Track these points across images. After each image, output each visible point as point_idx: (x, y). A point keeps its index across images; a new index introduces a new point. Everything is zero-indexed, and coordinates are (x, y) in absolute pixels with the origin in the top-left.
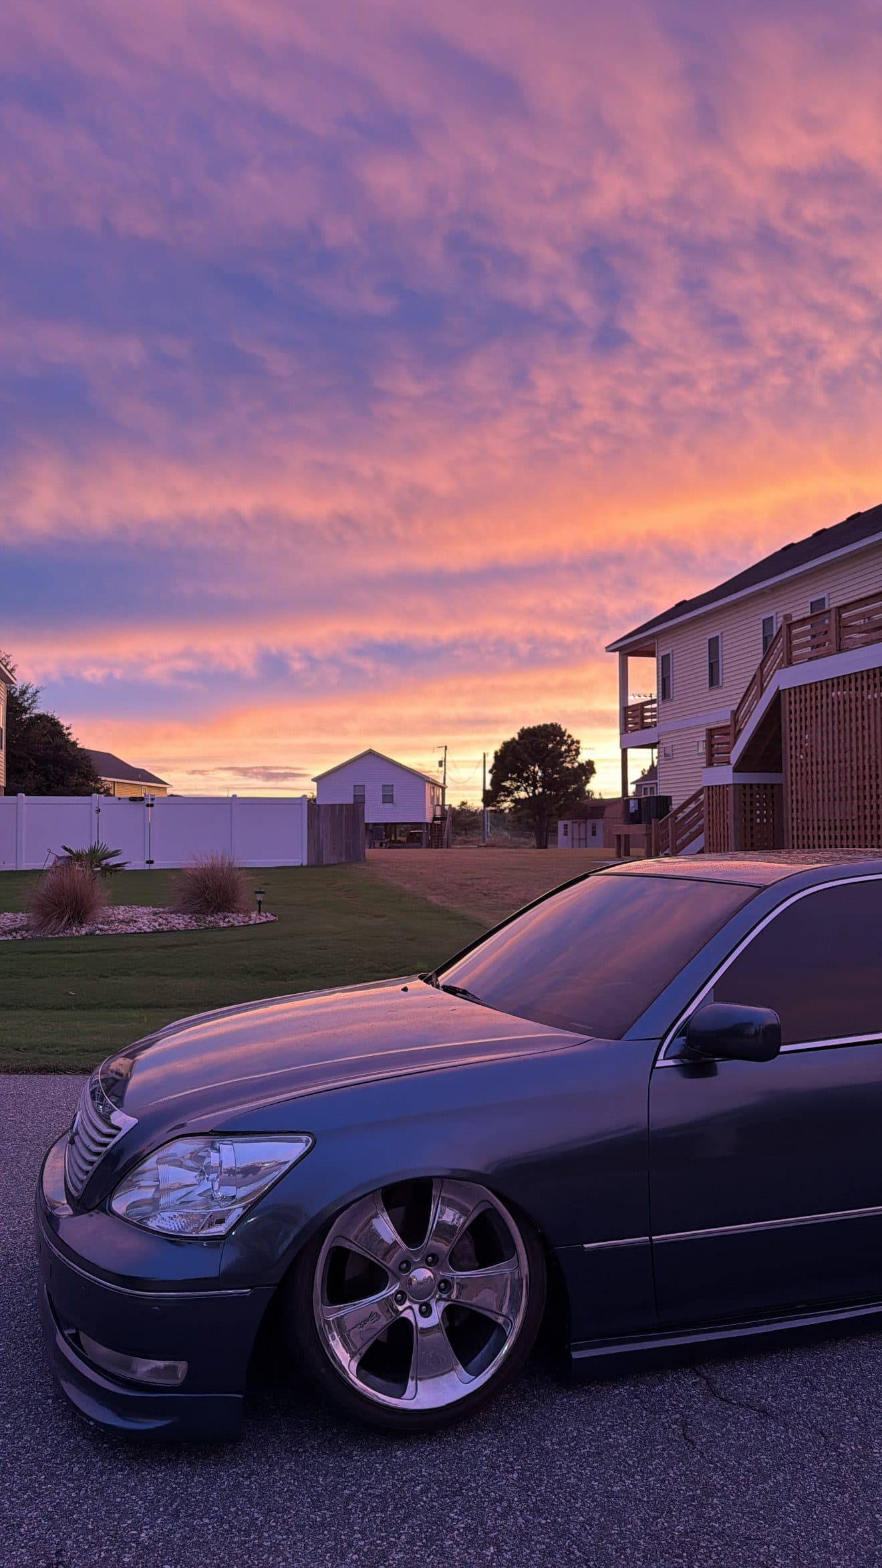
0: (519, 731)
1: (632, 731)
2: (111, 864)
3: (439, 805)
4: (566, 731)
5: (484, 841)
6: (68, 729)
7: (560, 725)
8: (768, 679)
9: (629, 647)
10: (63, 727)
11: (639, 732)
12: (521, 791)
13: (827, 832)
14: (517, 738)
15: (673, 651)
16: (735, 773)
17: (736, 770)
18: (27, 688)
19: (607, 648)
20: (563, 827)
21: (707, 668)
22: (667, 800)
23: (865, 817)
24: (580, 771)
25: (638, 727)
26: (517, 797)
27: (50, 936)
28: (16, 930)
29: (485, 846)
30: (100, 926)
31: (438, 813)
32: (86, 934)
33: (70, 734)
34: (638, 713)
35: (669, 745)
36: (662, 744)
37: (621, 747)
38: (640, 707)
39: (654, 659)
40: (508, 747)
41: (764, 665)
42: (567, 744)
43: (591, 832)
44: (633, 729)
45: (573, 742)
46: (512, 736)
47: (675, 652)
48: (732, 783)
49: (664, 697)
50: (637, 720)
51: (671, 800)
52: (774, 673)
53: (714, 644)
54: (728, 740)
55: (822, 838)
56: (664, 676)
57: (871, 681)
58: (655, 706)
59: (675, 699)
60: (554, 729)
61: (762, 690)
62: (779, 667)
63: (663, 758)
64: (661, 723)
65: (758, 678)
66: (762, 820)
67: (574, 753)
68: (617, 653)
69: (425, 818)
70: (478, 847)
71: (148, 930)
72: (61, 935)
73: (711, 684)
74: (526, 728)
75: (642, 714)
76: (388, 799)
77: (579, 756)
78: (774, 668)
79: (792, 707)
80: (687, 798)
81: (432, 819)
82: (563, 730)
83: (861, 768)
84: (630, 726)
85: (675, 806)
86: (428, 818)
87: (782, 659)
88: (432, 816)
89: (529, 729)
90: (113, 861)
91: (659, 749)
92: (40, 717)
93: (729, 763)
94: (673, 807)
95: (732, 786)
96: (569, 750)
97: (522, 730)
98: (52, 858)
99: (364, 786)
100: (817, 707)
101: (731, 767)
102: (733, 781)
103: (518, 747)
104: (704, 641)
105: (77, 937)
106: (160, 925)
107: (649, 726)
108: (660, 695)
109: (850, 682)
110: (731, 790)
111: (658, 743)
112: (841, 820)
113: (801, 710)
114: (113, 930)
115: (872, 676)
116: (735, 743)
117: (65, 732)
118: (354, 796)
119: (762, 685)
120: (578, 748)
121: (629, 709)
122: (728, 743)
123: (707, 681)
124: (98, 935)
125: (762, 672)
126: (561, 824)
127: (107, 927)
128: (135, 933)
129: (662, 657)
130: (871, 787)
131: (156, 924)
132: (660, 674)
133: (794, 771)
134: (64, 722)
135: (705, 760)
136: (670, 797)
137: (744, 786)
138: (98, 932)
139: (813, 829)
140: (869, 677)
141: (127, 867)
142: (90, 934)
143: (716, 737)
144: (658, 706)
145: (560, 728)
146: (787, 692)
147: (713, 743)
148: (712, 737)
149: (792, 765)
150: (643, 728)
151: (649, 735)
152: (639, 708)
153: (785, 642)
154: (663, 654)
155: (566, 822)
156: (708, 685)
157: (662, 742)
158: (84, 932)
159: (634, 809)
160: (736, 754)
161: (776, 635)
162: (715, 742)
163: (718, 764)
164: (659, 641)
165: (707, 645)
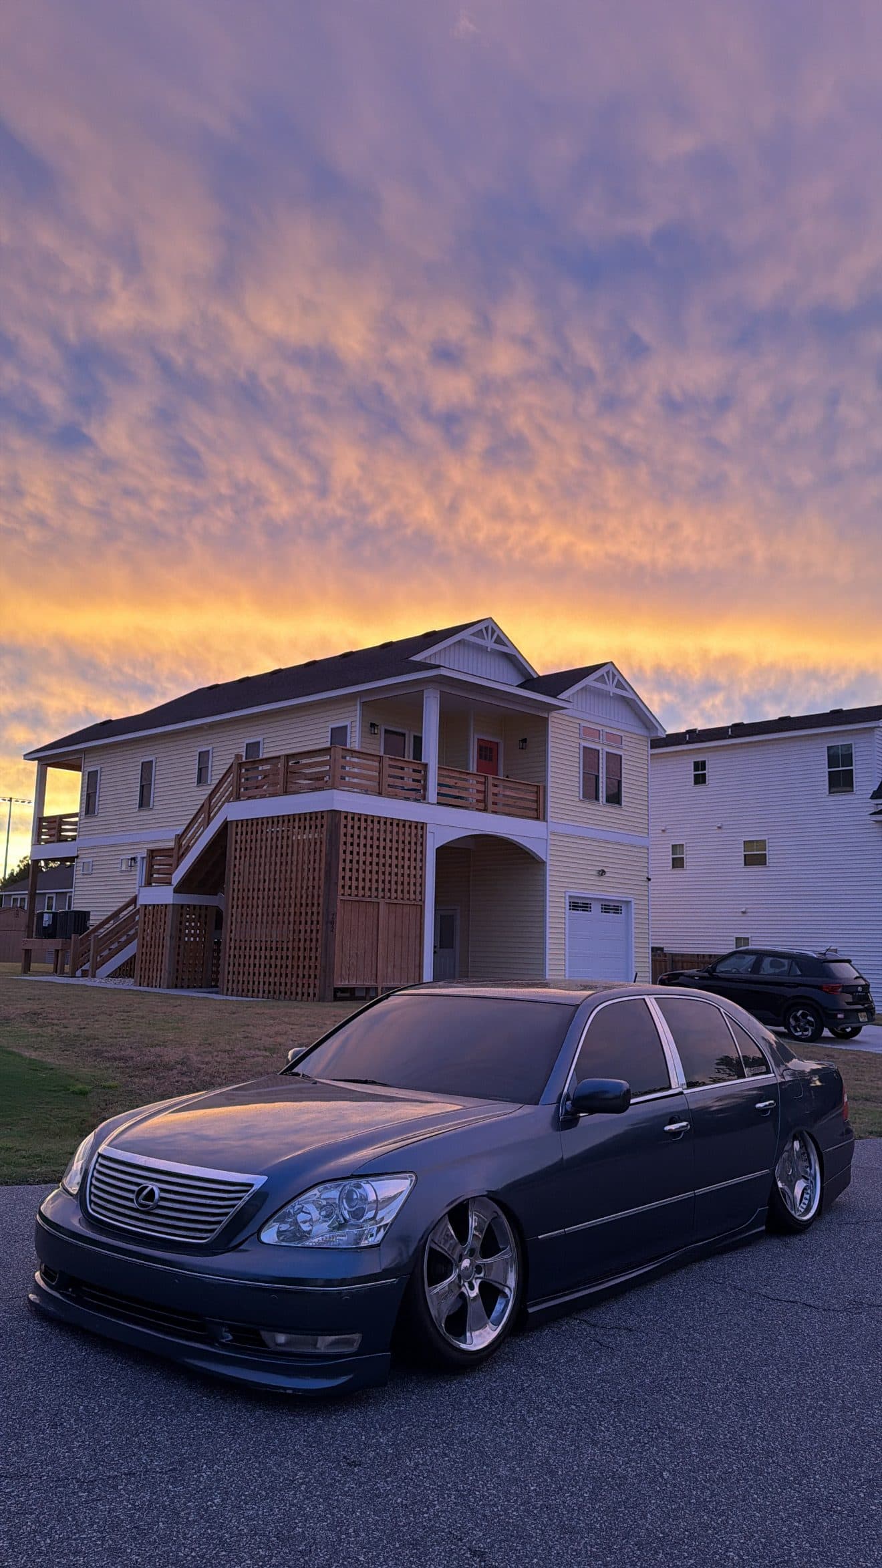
1: (46, 843)
8: (215, 810)
9: (50, 758)
11: (55, 844)
13: (263, 951)
15: (101, 768)
16: (175, 894)
17: (175, 891)
19: (25, 755)
21: (138, 789)
22: (84, 916)
23: (300, 940)
25: (54, 839)
34: (55, 825)
35: (90, 860)
36: (81, 858)
38: (59, 820)
39: (80, 774)
41: (213, 795)
44: (47, 840)
47: (104, 770)
48: (172, 902)
49: (87, 812)
50: (54, 832)
51: (90, 916)
52: (222, 805)
53: (147, 768)
54: (171, 862)
55: (258, 957)
56: (90, 792)
57: (312, 822)
58: (76, 819)
59: (99, 815)
61: (209, 820)
62: (228, 800)
63: (81, 873)
64: (81, 838)
65: (207, 806)
66: (195, 939)
68: (36, 762)
73: (141, 805)
75: (60, 826)
78: (223, 799)
79: (238, 838)
80: (110, 914)
83: (299, 897)
84: (44, 837)
85: (94, 920)
87: (232, 791)
91: (77, 863)
93: (170, 884)
94: (91, 922)
95: (171, 906)
100: (262, 840)
101: (172, 888)
102: (174, 901)
104: (136, 764)
107: (66, 840)
108: (84, 809)
109: (294, 821)
110: (170, 909)
111: (77, 857)
112: (277, 942)
113: (246, 841)
115: (314, 818)
116: (178, 866)
119: (209, 814)
121: (45, 820)
122: (171, 865)
123: (138, 802)
125: (210, 803)
129: (89, 773)
130: (307, 913)
132: (86, 789)
133: (235, 896)
136: (89, 912)
137: (182, 906)
139: (250, 949)
140: (311, 819)
143: (157, 857)
144: (80, 820)
146: (235, 823)
147: (153, 864)
148: (153, 857)
149: (234, 890)
150: (60, 841)
151: (67, 849)
152: (57, 820)
153: (235, 778)
154: (90, 770)
156: (137, 806)
157: (81, 856)
159: (47, 923)
160: (178, 876)
161: (225, 770)
162: (154, 862)
163: (153, 884)
164: (87, 756)
165: (140, 767)
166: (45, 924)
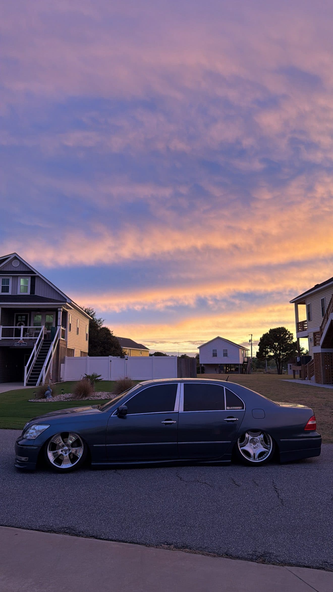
0: (269, 330)
1: (300, 331)
2: (98, 379)
3: (246, 357)
4: (287, 330)
5: (266, 371)
6: (112, 332)
7: (285, 328)
8: (329, 315)
9: (298, 301)
10: (110, 331)
11: (303, 332)
12: (272, 352)
14: (269, 333)
16: (322, 349)
17: (322, 347)
18: (100, 319)
19: (290, 302)
20: (289, 366)
21: (321, 309)
24: (293, 345)
25: (302, 330)
26: (269, 355)
27: (77, 400)
28: (69, 398)
29: (266, 373)
30: (91, 397)
31: (246, 360)
32: (87, 400)
33: (112, 334)
35: (312, 337)
36: (310, 336)
37: (297, 337)
38: (303, 323)
39: (305, 305)
40: (265, 336)
41: (328, 311)
42: (288, 335)
43: (290, 369)
44: (301, 331)
45: (290, 334)
46: (266, 332)
47: (312, 303)
48: (320, 352)
49: (309, 320)
50: (302, 328)
51: (311, 357)
53: (323, 301)
56: (309, 312)
59: (312, 320)
60: (283, 329)
63: (310, 342)
64: (309, 329)
65: (326, 315)
67: (291, 338)
68: (294, 304)
69: (239, 362)
70: (264, 373)
71: (103, 399)
72: (80, 400)
74: (272, 329)
75: (303, 325)
76: (225, 355)
77: (293, 339)
78: (331, 312)
81: (243, 362)
82: (286, 329)
84: (300, 330)
86: (241, 362)
87: (332, 309)
88: (243, 361)
89: (273, 329)
90: (99, 378)
91: (308, 338)
92: (104, 328)
95: (321, 353)
96: (289, 337)
97: (271, 330)
98: (82, 377)
99: (216, 350)
101: (320, 346)
102: (321, 351)
103: (268, 336)
104: (320, 300)
105: (84, 400)
106: (107, 397)
107: (306, 330)
108: (308, 318)
110: (321, 354)
111: (308, 336)
114: (94, 399)
116: (321, 338)
117: (111, 333)
118: (213, 354)
119: (328, 318)
120: (292, 336)
121: (299, 324)
122: (319, 338)
123: (322, 314)
124: (90, 400)
125: (327, 313)
126: (289, 365)
127: (92, 398)
128: (100, 399)
131: (106, 397)
132: (307, 311)
134: (111, 330)
135: (313, 344)
138: (90, 399)
141: (103, 380)
142: (88, 400)
143: (317, 335)
144: (307, 323)
145: (285, 329)
147: (316, 338)
148: (316, 335)
151: (305, 333)
154: (308, 304)
155: (290, 364)
156: (322, 316)
157: (309, 336)
158: (86, 399)
159: (298, 360)
160: (321, 342)
161: (330, 301)
162: (316, 337)
163: (317, 345)
164: (307, 299)
165: (321, 301)
166: (298, 361)
